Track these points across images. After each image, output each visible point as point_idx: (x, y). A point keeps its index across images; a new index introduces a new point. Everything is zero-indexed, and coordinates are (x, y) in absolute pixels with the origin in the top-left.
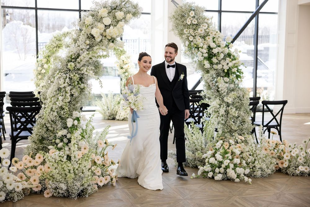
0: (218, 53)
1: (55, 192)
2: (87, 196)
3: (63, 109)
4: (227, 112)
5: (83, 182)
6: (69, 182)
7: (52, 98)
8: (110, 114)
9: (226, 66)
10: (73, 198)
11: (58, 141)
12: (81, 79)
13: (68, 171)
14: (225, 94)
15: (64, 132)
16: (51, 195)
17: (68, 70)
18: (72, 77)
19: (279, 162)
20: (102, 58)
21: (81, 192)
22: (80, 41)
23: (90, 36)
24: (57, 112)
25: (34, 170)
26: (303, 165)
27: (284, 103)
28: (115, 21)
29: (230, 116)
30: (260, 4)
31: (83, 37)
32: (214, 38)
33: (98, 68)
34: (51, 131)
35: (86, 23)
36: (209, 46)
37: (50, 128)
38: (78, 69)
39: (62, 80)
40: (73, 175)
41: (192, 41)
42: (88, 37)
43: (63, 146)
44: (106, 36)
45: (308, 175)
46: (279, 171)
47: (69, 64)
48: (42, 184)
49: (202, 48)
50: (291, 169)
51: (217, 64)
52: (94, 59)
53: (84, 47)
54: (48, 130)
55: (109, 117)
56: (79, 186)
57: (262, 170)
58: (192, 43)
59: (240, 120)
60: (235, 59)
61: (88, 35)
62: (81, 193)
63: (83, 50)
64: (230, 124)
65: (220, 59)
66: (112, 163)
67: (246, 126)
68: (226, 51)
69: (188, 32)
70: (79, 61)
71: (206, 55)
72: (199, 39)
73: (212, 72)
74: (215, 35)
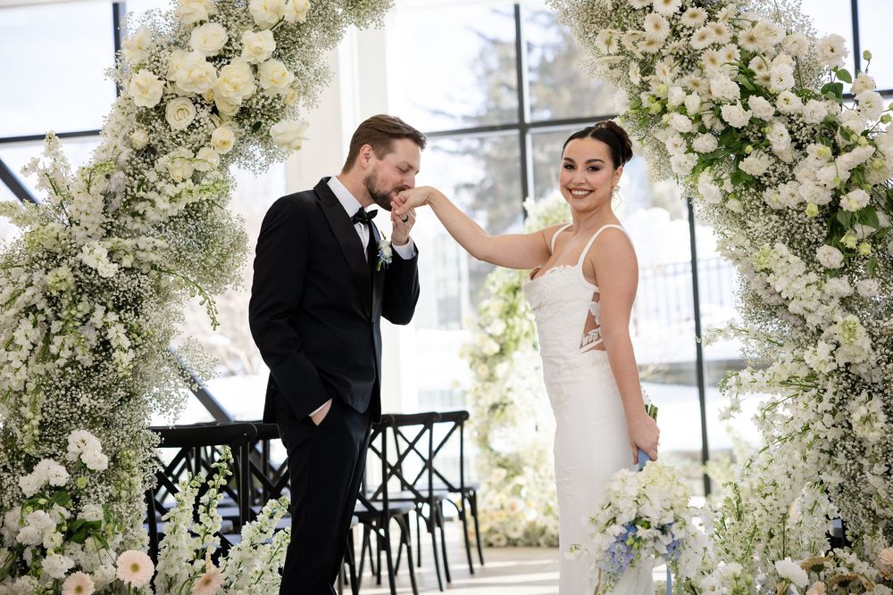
32: (753, 55)
44: (215, 106)
51: (780, 182)
60: (852, 146)
68: (817, 113)
69: (615, 47)
71: (706, 143)
72: (665, 71)
73: (759, 225)
74: (752, 39)
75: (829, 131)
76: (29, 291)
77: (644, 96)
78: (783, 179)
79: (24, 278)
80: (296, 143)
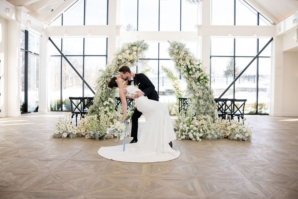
0: (191, 68)
1: (90, 136)
2: (105, 139)
9: (197, 76)
10: (97, 139)
19: (226, 132)
21: (101, 137)
26: (239, 134)
27: (245, 100)
30: (259, 51)
32: (191, 60)
36: (187, 65)
41: (178, 62)
45: (242, 140)
46: (227, 138)
49: (183, 65)
50: (231, 136)
57: (213, 135)
59: (206, 107)
60: (202, 72)
61: (118, 59)
65: (194, 72)
68: (198, 67)
69: (175, 57)
71: (185, 69)
72: (181, 60)
73: (190, 79)
74: (191, 58)
75: (199, 70)
76: (105, 81)
77: (178, 63)
78: (193, 74)
79: (104, 79)
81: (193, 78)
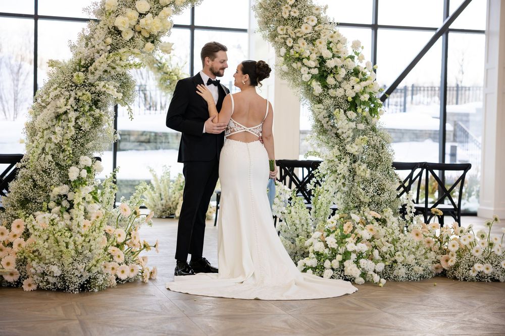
0: (336, 67)
1: (42, 282)
2: (96, 290)
3: (64, 151)
4: (352, 172)
5: (90, 265)
6: (66, 263)
7: (45, 132)
8: (164, 207)
9: (351, 91)
10: (72, 291)
11: (52, 204)
12: (96, 103)
13: (65, 245)
14: (349, 139)
15: (63, 189)
16: (34, 287)
17: (73, 85)
18: (80, 96)
19: (441, 258)
20: (133, 68)
21: (86, 282)
22: (97, 39)
23: (113, 30)
24: (53, 156)
25: (9, 249)
26: (482, 263)
27: (465, 168)
28: (157, 7)
29: (357, 179)
31: (102, 32)
32: (331, 42)
33: (127, 86)
34: (41, 187)
35: (106, 9)
36: (321, 57)
37: (39, 183)
38: (90, 83)
39: (62, 101)
40: (73, 253)
41: (292, 47)
42: (110, 32)
43: (60, 211)
44: (140, 32)
45: (491, 279)
46: (441, 275)
47: (75, 74)
48: (20, 271)
49: (308, 58)
50: (460, 270)
51: (335, 87)
52: (119, 69)
53: (102, 48)
54: (35, 185)
55: (163, 212)
56: (82, 270)
57: (409, 269)
58: (291, 50)
59: (376, 185)
60: (366, 80)
61: (109, 29)
62: (86, 284)
63: (101, 52)
64: (358, 192)
65: (340, 80)
66: (145, 246)
67: (385, 196)
68: (351, 65)
69: (285, 32)
70: (93, 70)
71: (316, 71)
72: (303, 43)
74: (332, 37)
75: (357, 73)
80: (169, 52)
81: (335, 98)
